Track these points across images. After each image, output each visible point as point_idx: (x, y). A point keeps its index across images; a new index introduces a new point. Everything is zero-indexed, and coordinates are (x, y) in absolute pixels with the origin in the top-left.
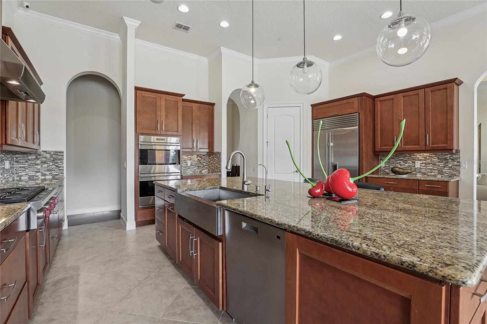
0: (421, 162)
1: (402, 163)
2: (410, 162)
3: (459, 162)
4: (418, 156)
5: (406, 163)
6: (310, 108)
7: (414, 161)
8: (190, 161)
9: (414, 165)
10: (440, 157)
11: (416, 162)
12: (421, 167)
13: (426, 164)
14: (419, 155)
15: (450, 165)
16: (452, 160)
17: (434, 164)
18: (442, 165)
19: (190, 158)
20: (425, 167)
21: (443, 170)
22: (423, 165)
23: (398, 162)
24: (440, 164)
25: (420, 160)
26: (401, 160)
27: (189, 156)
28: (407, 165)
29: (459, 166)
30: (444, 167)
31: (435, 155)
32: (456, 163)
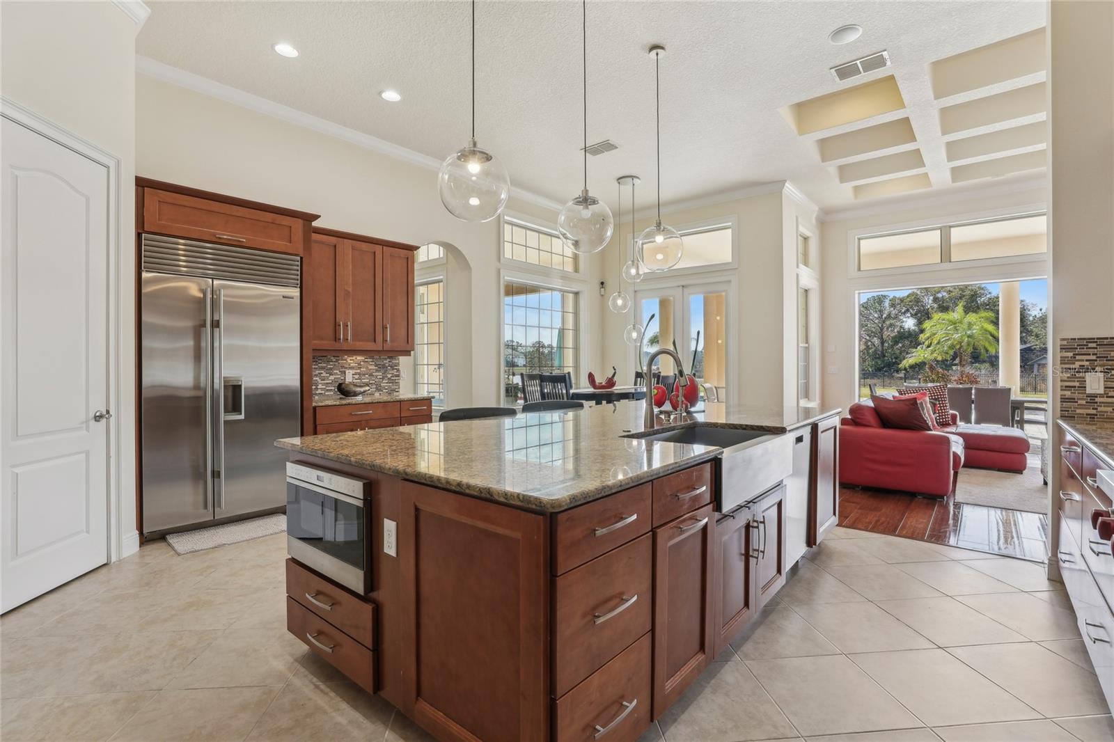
0: (354, 371)
1: (324, 374)
2: (338, 371)
3: (398, 370)
4: (350, 361)
5: (331, 374)
7: (343, 370)
9: (343, 378)
10: (377, 363)
11: (347, 371)
12: (355, 381)
13: (359, 374)
14: (351, 358)
15: (389, 376)
16: (391, 367)
17: (371, 375)
18: (380, 374)
20: (359, 381)
21: (382, 385)
22: (357, 377)
23: (317, 372)
24: (378, 374)
25: (352, 368)
26: (322, 368)
28: (332, 378)
29: (398, 376)
30: (383, 378)
31: (371, 360)
32: (395, 372)
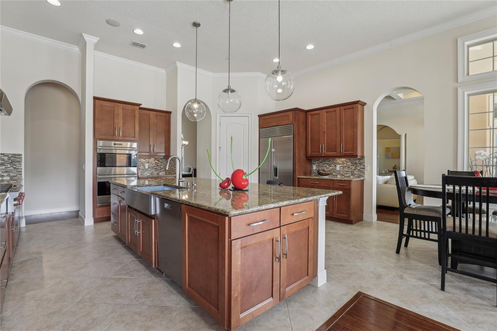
0: (340, 166)
1: (328, 166)
2: (333, 165)
3: (364, 166)
4: (338, 161)
5: (330, 166)
6: (258, 118)
7: (336, 165)
8: (148, 164)
9: (335, 168)
10: (352, 162)
11: (337, 165)
12: (340, 170)
13: (343, 167)
14: (339, 160)
15: (359, 168)
16: (360, 164)
17: (349, 167)
18: (353, 168)
19: (147, 161)
20: (343, 170)
21: (354, 172)
22: (342, 168)
23: (325, 165)
24: (352, 167)
25: (340, 164)
26: (327, 164)
27: (147, 160)
28: (331, 168)
29: (364, 168)
30: (355, 169)
31: (349, 160)
32: (362, 166)
